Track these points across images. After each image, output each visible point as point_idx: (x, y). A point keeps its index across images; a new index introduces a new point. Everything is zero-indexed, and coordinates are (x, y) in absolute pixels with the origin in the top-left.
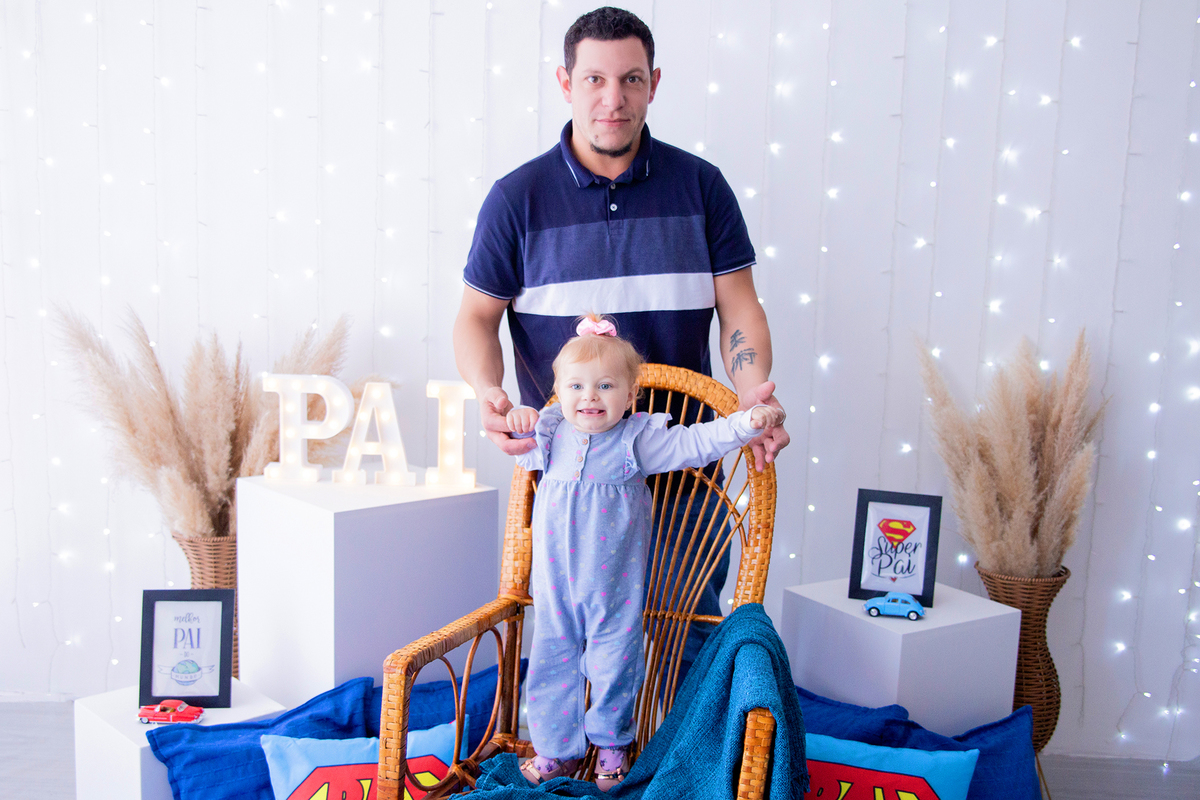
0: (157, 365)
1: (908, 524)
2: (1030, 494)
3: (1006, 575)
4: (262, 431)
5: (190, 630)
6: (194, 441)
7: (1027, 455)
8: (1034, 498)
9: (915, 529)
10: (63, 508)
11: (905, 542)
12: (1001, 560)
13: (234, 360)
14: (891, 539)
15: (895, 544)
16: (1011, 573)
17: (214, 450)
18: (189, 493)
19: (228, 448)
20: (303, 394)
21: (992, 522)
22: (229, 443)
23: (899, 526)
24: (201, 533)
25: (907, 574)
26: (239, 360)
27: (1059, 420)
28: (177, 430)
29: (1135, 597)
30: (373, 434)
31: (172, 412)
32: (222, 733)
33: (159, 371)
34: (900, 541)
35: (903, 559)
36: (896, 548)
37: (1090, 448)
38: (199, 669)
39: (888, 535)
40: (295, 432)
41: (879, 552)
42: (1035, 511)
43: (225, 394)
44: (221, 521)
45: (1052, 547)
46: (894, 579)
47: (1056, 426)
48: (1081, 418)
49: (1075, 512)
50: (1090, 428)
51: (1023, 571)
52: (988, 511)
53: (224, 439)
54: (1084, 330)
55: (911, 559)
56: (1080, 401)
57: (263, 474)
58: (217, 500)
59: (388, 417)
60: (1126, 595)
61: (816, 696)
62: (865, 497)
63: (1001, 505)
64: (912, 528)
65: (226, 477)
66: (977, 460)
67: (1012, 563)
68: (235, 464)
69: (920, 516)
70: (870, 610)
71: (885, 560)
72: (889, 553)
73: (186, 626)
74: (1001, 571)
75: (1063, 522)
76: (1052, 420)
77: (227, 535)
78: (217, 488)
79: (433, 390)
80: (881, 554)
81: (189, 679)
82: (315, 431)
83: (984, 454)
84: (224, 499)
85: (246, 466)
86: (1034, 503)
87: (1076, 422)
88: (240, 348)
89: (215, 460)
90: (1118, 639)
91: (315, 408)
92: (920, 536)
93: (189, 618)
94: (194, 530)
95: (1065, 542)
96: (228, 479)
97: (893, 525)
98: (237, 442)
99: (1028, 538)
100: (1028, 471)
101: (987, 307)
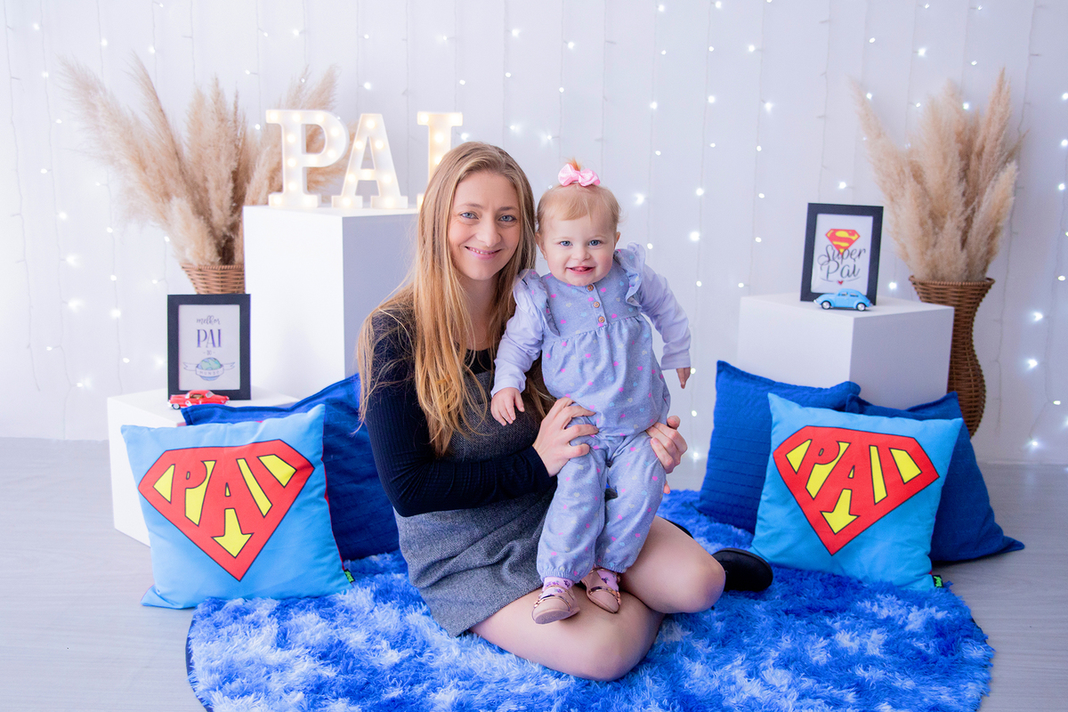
0: (162, 111)
1: (853, 232)
2: (960, 208)
3: (938, 280)
4: (264, 165)
5: (211, 331)
6: (199, 180)
7: (956, 175)
8: (963, 213)
9: (859, 236)
10: (71, 260)
11: (851, 249)
12: (934, 267)
13: (232, 108)
14: (838, 247)
15: (842, 251)
16: (943, 279)
17: (218, 188)
18: (197, 225)
19: (231, 185)
20: (303, 125)
21: (925, 234)
22: (231, 181)
23: (845, 235)
24: (209, 261)
25: (852, 277)
26: (236, 108)
27: (983, 147)
28: (182, 172)
29: (1046, 317)
30: (368, 162)
31: (177, 154)
32: (248, 413)
33: (164, 115)
34: (846, 248)
35: (848, 262)
36: (842, 254)
37: (1012, 167)
38: (221, 366)
39: (835, 243)
40: (296, 162)
41: (827, 259)
42: (963, 224)
43: (226, 135)
44: (227, 251)
45: (980, 254)
46: (841, 283)
47: (980, 155)
48: (1003, 145)
49: (999, 224)
50: (1012, 153)
51: (955, 276)
52: (922, 224)
53: (227, 177)
54: (1004, 69)
55: (856, 263)
56: (1003, 128)
57: (267, 203)
58: (222, 234)
59: (381, 145)
60: (1038, 316)
61: (774, 382)
62: (815, 210)
63: (933, 219)
64: (856, 236)
65: (229, 213)
66: (912, 179)
67: (945, 270)
68: (238, 201)
69: (864, 224)
70: (822, 304)
71: (833, 265)
72: (837, 259)
73: (207, 327)
74: (934, 278)
75: (989, 233)
76: (976, 148)
77: (232, 264)
78: (221, 223)
79: (423, 118)
80: (829, 260)
81: (212, 375)
82: (314, 160)
83: (918, 175)
84: (228, 234)
85: (250, 198)
86: (963, 217)
87: (998, 148)
88: (237, 97)
89: (219, 198)
90: (1030, 356)
91: (313, 140)
92: (865, 242)
93: (209, 320)
94: (203, 258)
95: (990, 252)
96: (231, 215)
97: (839, 234)
98: (239, 180)
99: (959, 246)
100: (957, 191)
101: (916, 52)
